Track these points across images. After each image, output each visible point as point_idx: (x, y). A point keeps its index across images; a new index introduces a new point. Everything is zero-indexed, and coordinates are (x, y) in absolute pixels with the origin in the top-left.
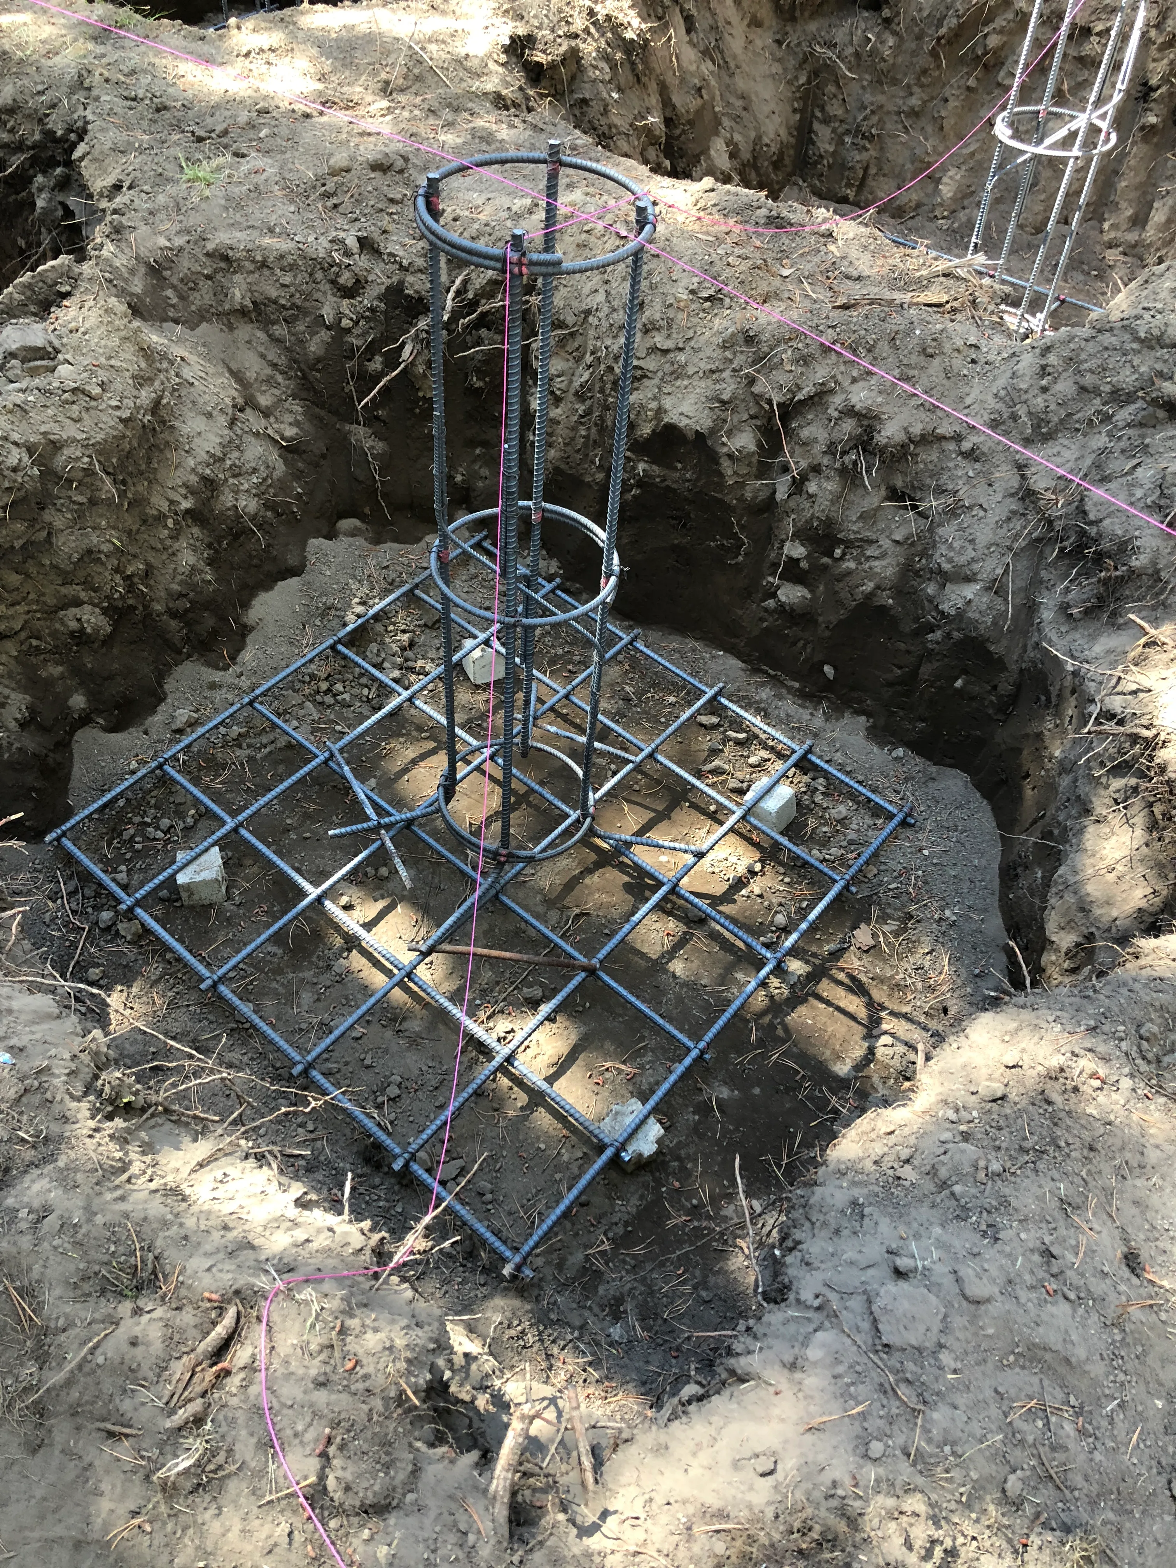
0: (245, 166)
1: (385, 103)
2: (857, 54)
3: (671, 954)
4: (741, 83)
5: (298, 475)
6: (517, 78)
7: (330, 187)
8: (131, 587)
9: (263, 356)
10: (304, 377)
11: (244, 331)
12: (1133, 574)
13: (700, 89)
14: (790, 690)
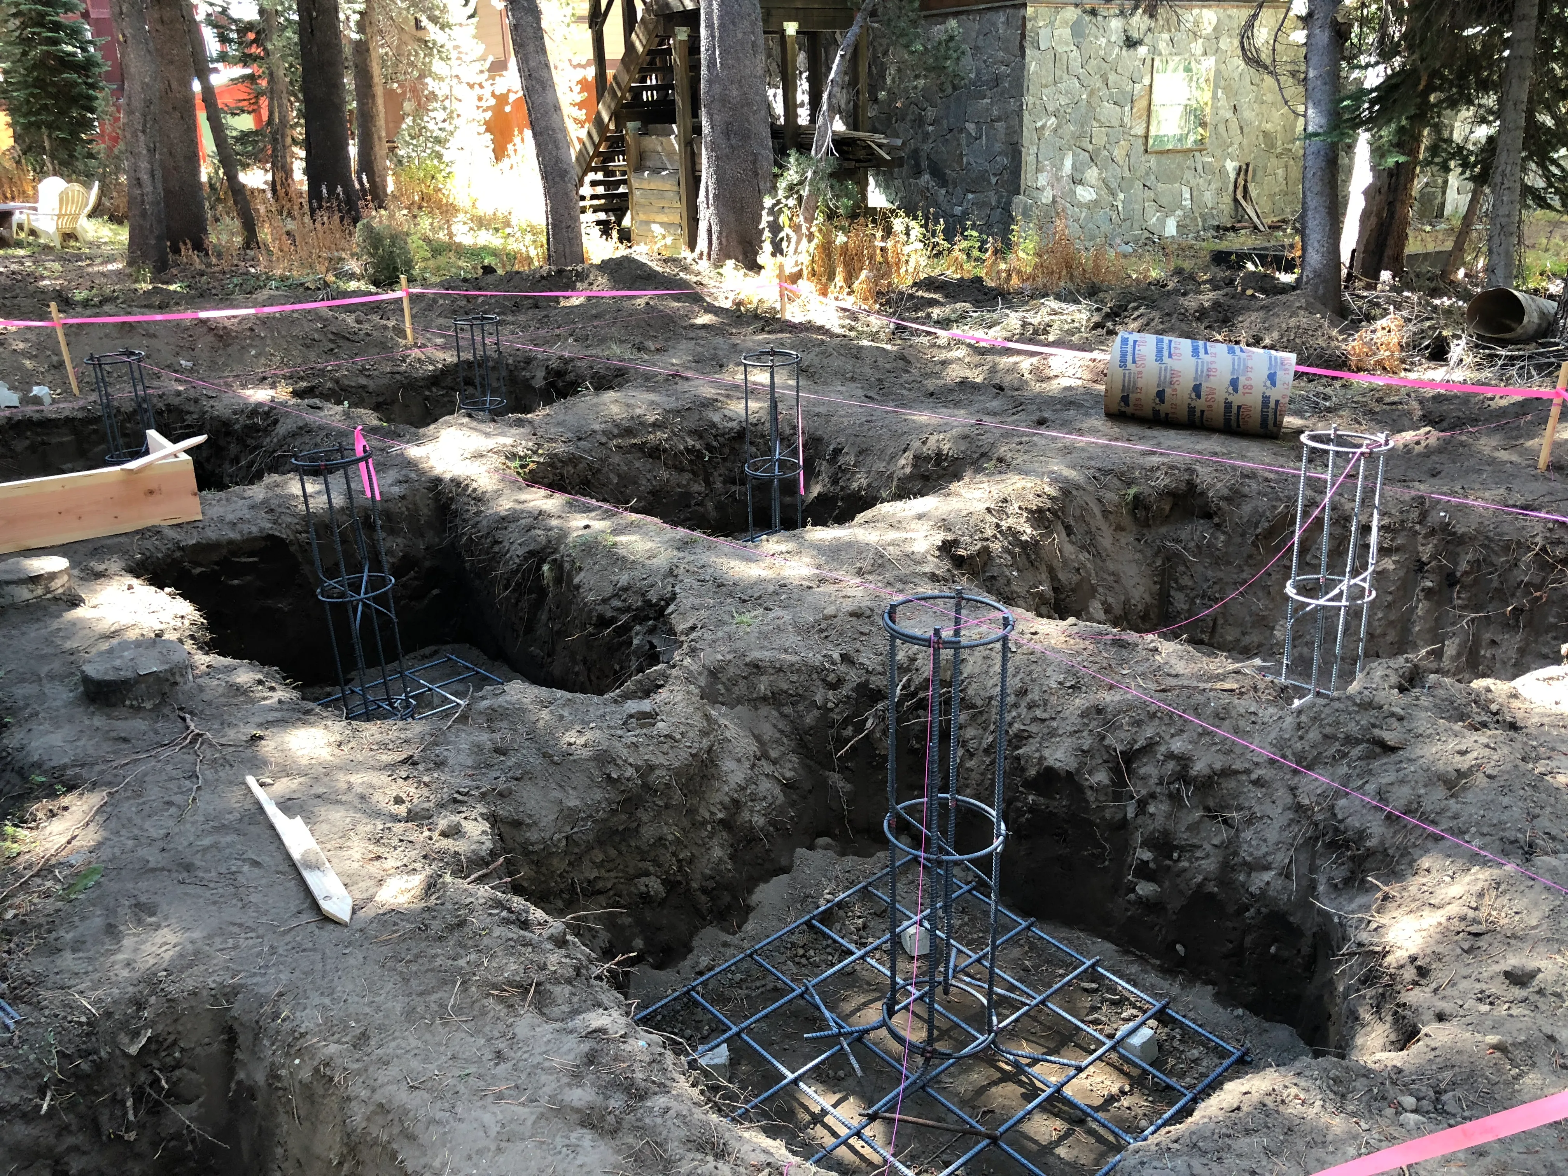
0: (771, 615)
1: (859, 580)
2: (1198, 546)
3: (1059, 1142)
4: (1111, 566)
5: (793, 804)
6: (947, 564)
7: (824, 625)
8: (680, 869)
9: (775, 726)
10: (801, 739)
11: (764, 710)
12: (1370, 853)
13: (1078, 570)
14: (1153, 966)
